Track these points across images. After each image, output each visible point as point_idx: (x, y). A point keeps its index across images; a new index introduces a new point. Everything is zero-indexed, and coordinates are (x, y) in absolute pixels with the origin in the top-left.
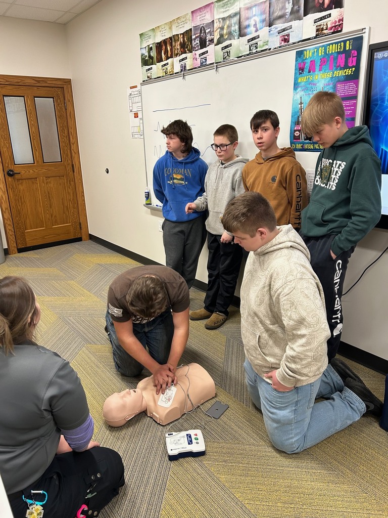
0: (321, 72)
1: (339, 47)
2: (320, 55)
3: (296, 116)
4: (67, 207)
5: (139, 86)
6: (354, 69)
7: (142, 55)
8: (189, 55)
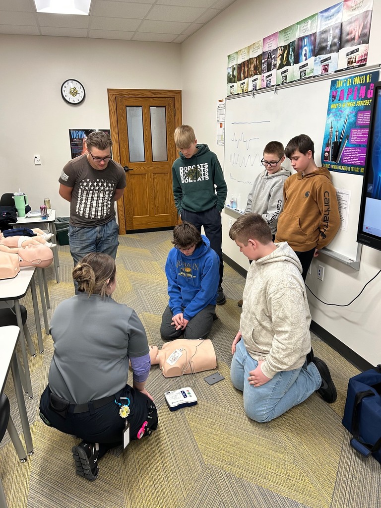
0: (348, 101)
1: (362, 79)
2: (348, 85)
3: (327, 139)
4: (168, 199)
5: (224, 100)
6: (371, 100)
7: (229, 74)
8: (259, 77)
